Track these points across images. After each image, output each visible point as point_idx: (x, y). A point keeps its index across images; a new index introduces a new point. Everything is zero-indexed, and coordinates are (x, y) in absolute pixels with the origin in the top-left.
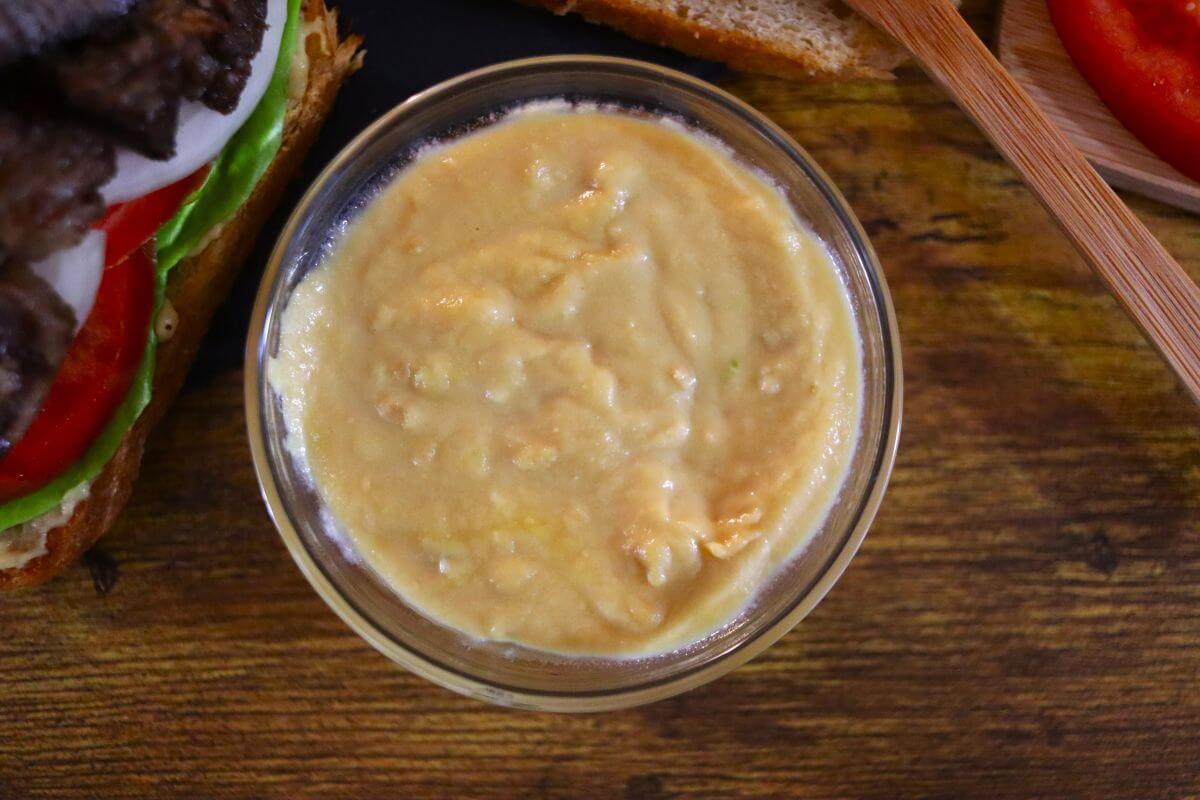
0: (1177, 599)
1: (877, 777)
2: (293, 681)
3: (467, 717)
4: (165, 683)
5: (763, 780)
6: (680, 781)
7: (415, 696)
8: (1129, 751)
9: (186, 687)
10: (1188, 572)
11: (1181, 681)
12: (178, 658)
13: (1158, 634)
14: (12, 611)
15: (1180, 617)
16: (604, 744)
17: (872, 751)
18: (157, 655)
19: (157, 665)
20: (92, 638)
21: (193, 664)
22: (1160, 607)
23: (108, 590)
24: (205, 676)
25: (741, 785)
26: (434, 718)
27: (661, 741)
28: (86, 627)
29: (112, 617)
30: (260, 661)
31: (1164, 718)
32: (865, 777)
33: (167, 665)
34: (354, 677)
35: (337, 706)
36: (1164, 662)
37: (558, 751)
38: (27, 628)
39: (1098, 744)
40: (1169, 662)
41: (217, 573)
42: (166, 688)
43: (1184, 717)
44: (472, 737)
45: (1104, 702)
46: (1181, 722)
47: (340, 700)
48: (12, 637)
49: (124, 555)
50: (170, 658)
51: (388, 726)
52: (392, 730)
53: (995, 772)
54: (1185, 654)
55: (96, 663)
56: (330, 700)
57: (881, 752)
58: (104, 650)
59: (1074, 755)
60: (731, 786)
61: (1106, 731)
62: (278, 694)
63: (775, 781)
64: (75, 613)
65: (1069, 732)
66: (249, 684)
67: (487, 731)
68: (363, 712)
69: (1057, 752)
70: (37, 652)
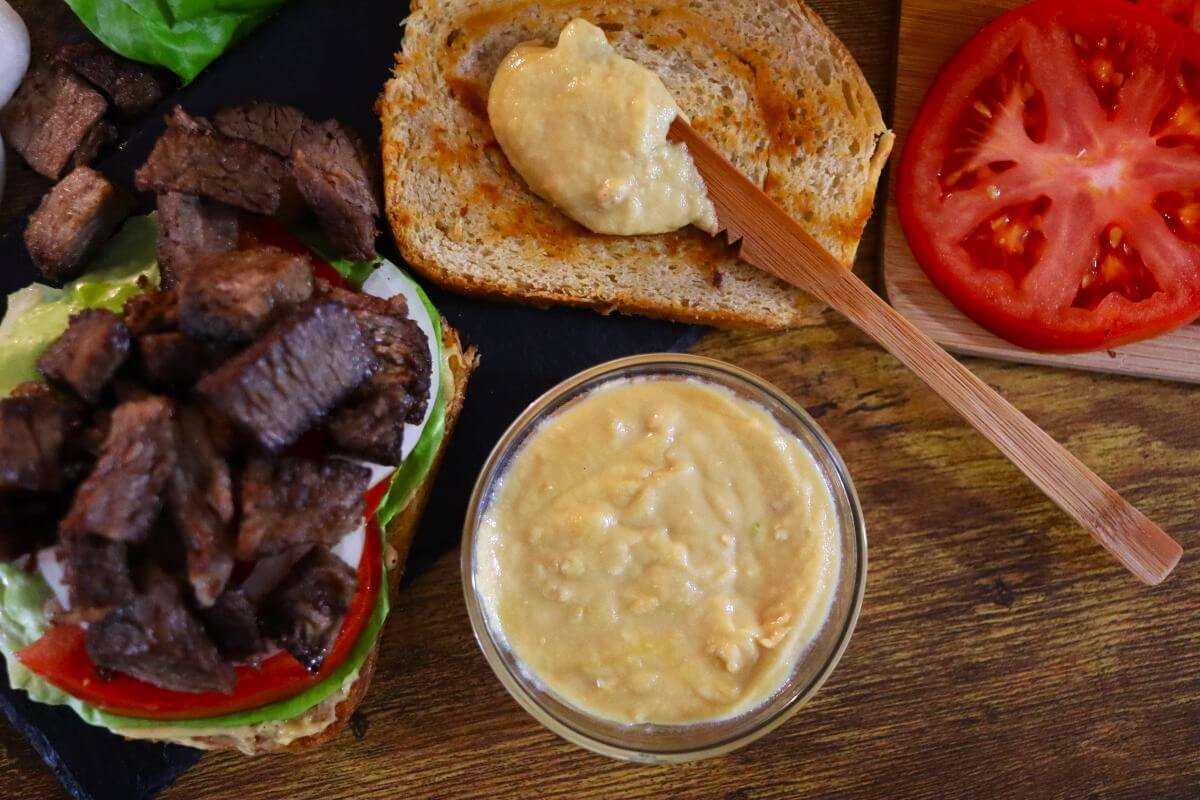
0: (1056, 615)
1: (884, 765)
2: (498, 772)
3: (613, 774)
4: (412, 789)
5: (811, 780)
6: (758, 790)
7: (577, 767)
8: (1041, 719)
9: (426, 789)
10: (1059, 597)
11: (1067, 667)
12: (417, 771)
13: (1047, 640)
14: (300, 760)
15: (1059, 626)
16: (706, 775)
17: (876, 749)
18: (403, 771)
19: (404, 778)
20: (358, 768)
21: (429, 773)
22: (1045, 622)
23: (362, 735)
24: (437, 779)
25: (798, 786)
26: (592, 779)
27: (742, 767)
28: (352, 761)
29: (369, 752)
30: (473, 763)
31: (1060, 694)
32: (877, 766)
33: (411, 777)
34: (536, 762)
35: (528, 783)
36: (1054, 657)
37: (677, 785)
38: (313, 770)
39: (1021, 717)
40: (1058, 657)
41: (434, 710)
42: (413, 792)
43: (1072, 691)
44: (619, 787)
45: (1020, 690)
46: (1072, 694)
47: (529, 779)
48: (303, 778)
49: (370, 710)
50: (412, 772)
51: (564, 790)
52: (566, 792)
53: (959, 748)
54: (1067, 650)
55: (363, 785)
56: (523, 780)
57: (883, 748)
58: (367, 775)
59: (1008, 727)
60: (792, 787)
61: (1025, 708)
62: (488, 783)
63: (819, 779)
64: (343, 754)
65: (1001, 713)
66: (468, 779)
67: (629, 781)
68: (545, 783)
69: (995, 728)
70: (322, 785)
